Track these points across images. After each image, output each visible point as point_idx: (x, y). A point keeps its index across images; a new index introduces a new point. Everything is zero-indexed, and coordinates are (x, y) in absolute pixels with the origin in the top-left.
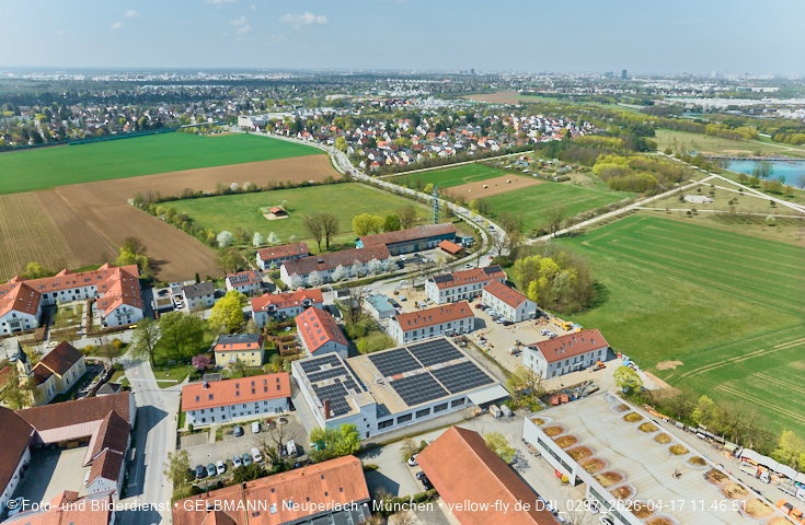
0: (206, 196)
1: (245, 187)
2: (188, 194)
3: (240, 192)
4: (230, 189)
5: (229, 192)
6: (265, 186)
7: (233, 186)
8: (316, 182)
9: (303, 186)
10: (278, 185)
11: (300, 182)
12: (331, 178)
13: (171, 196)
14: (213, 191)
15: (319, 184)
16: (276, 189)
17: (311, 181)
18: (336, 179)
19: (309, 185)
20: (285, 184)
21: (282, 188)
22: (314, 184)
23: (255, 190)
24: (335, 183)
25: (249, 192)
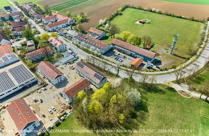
0: (144, 10)
1: (157, 11)
2: (140, 8)
3: (155, 12)
4: (152, 10)
5: (151, 11)
6: (164, 12)
7: (153, 9)
8: (185, 17)
9: (178, 17)
12: (193, 18)
13: (135, 7)
14: (146, 9)
15: (186, 19)
16: (167, 15)
17: (183, 17)
18: (195, 19)
19: (181, 18)
20: (172, 14)
21: (170, 15)
22: (184, 18)
23: (160, 13)
24: (194, 20)
25: (157, 13)
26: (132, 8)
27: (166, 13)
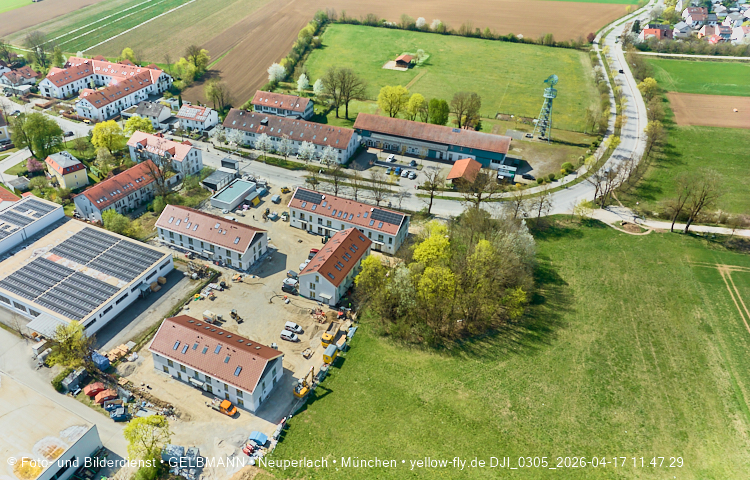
0: (387, 26)
1: (432, 27)
2: (372, 21)
3: (425, 30)
4: (415, 25)
5: (412, 28)
6: (457, 28)
7: (420, 22)
8: (526, 38)
9: (505, 39)
10: (474, 31)
11: (504, 35)
12: (550, 38)
13: (353, 19)
14: (396, 24)
15: (530, 42)
16: (469, 35)
17: (520, 36)
18: (557, 40)
19: (514, 40)
20: (483, 32)
21: (478, 36)
22: (523, 41)
23: (444, 32)
24: (554, 46)
25: (436, 32)
26: (344, 22)
27: (463, 28)
